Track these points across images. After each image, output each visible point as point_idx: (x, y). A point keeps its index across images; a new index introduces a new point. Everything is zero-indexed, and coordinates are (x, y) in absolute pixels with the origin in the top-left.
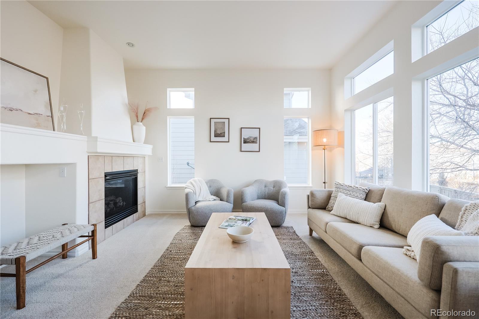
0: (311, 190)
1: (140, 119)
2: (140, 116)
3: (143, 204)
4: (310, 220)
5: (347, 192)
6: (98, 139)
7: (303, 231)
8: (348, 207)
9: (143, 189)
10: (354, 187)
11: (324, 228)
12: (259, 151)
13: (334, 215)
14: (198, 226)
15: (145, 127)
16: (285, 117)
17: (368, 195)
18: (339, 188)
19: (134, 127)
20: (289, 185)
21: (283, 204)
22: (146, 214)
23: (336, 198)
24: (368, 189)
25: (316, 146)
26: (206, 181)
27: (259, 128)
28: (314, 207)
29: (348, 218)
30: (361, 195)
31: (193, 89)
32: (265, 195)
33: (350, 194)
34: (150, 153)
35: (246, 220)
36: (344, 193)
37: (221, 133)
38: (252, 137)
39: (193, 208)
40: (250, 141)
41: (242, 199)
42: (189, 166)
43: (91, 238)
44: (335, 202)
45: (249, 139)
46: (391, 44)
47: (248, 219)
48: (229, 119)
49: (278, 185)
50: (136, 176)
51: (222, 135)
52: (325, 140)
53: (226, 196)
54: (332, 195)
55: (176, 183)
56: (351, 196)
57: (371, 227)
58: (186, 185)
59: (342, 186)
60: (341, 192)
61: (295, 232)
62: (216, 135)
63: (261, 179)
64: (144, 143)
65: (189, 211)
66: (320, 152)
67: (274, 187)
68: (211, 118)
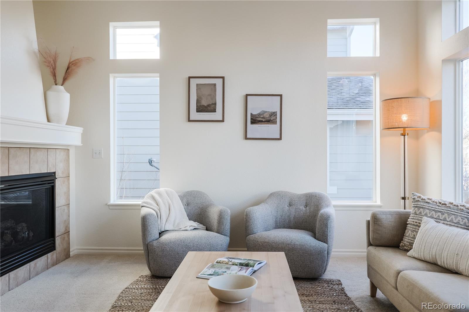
0: (373, 211)
1: (60, 79)
2: (60, 74)
3: (66, 235)
4: (371, 267)
5: (439, 216)
7: (357, 287)
8: (438, 244)
9: (66, 208)
11: (392, 281)
12: (280, 139)
13: (414, 258)
14: (164, 276)
15: (68, 95)
16: (331, 75)
18: (422, 208)
19: (50, 94)
20: (334, 202)
21: (323, 237)
22: (71, 253)
23: (417, 228)
25: (388, 128)
26: (179, 194)
27: (281, 96)
28: (378, 243)
29: (439, 263)
31: (158, 23)
33: (444, 219)
34: (78, 142)
35: (247, 265)
36: (432, 217)
37: (209, 106)
38: (266, 112)
39: (155, 243)
40: (263, 120)
41: (246, 229)
42: (152, 166)
44: (417, 235)
45: (262, 116)
47: (251, 262)
48: (223, 78)
49: (313, 203)
50: (52, 184)
51: (210, 108)
52: (404, 117)
53: (216, 221)
54: (409, 222)
55: (127, 197)
58: (143, 201)
59: (427, 204)
60: (426, 215)
61: (343, 290)
62: (201, 109)
63: (282, 192)
64: (66, 124)
65: (148, 249)
66: (397, 140)
67: (306, 206)
68: (190, 78)
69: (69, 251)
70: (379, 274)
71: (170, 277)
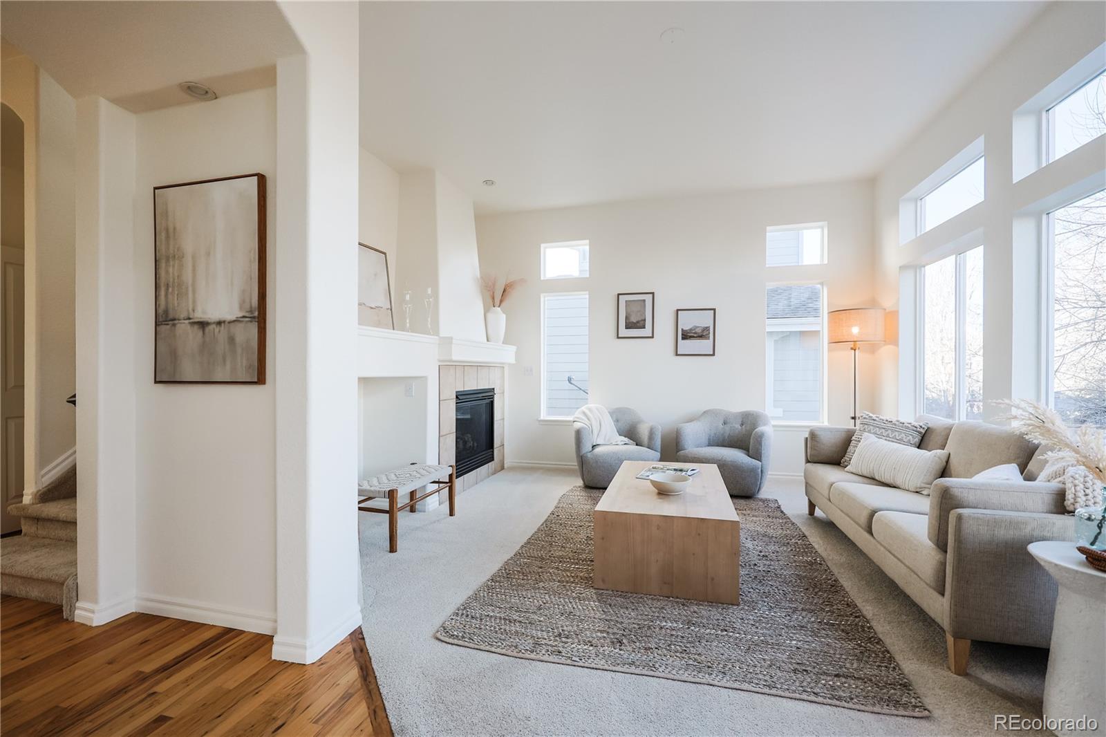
0: (811, 430)
1: (497, 301)
2: (498, 297)
3: (501, 448)
4: (808, 484)
5: (882, 433)
6: (454, 341)
7: (795, 506)
8: (876, 458)
9: (502, 421)
10: (897, 423)
11: (826, 493)
12: (713, 354)
13: (852, 473)
14: (597, 487)
15: (504, 316)
16: (771, 285)
17: (925, 438)
18: (868, 425)
19: (489, 315)
20: (773, 422)
21: (757, 455)
22: (506, 465)
23: (858, 443)
24: (923, 426)
25: (836, 342)
26: (609, 410)
27: (714, 310)
28: (816, 459)
29: (877, 478)
30: (908, 438)
31: (587, 241)
32: (724, 440)
33: (888, 436)
34: (512, 360)
35: (681, 470)
36: (875, 433)
37: (638, 322)
38: (699, 327)
39: (589, 455)
40: (695, 335)
41: (677, 445)
42: (571, 383)
43: (449, 484)
44: (856, 450)
45: (694, 331)
46: (980, 143)
47: (685, 469)
48: (653, 293)
49: (750, 421)
50: (492, 400)
51: (640, 325)
52: (855, 330)
53: (647, 437)
54: (853, 438)
55: (557, 414)
56: (888, 439)
57: (917, 492)
58: (574, 416)
59: (873, 422)
60: (869, 431)
61: (779, 507)
62: (630, 325)
63: (716, 410)
64: (503, 343)
65: (582, 461)
66: (846, 355)
67: (742, 425)
68: (619, 295)
69: (503, 464)
70: (815, 489)
71: (606, 489)
